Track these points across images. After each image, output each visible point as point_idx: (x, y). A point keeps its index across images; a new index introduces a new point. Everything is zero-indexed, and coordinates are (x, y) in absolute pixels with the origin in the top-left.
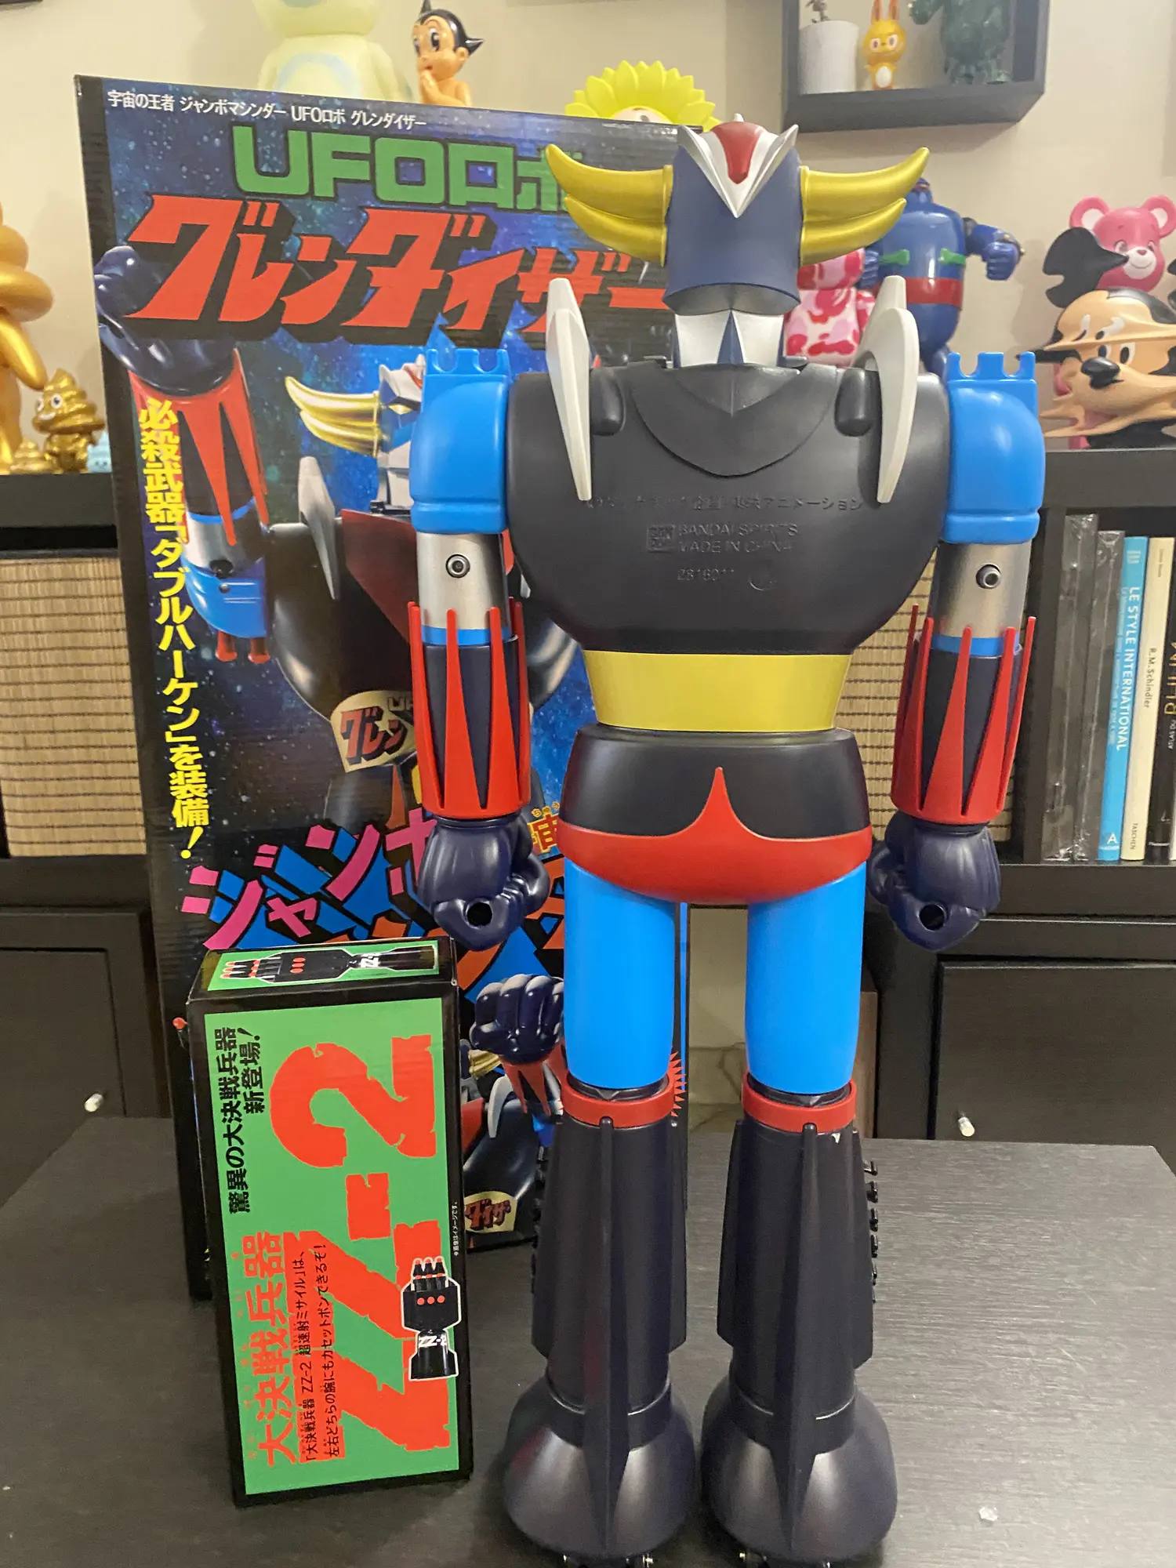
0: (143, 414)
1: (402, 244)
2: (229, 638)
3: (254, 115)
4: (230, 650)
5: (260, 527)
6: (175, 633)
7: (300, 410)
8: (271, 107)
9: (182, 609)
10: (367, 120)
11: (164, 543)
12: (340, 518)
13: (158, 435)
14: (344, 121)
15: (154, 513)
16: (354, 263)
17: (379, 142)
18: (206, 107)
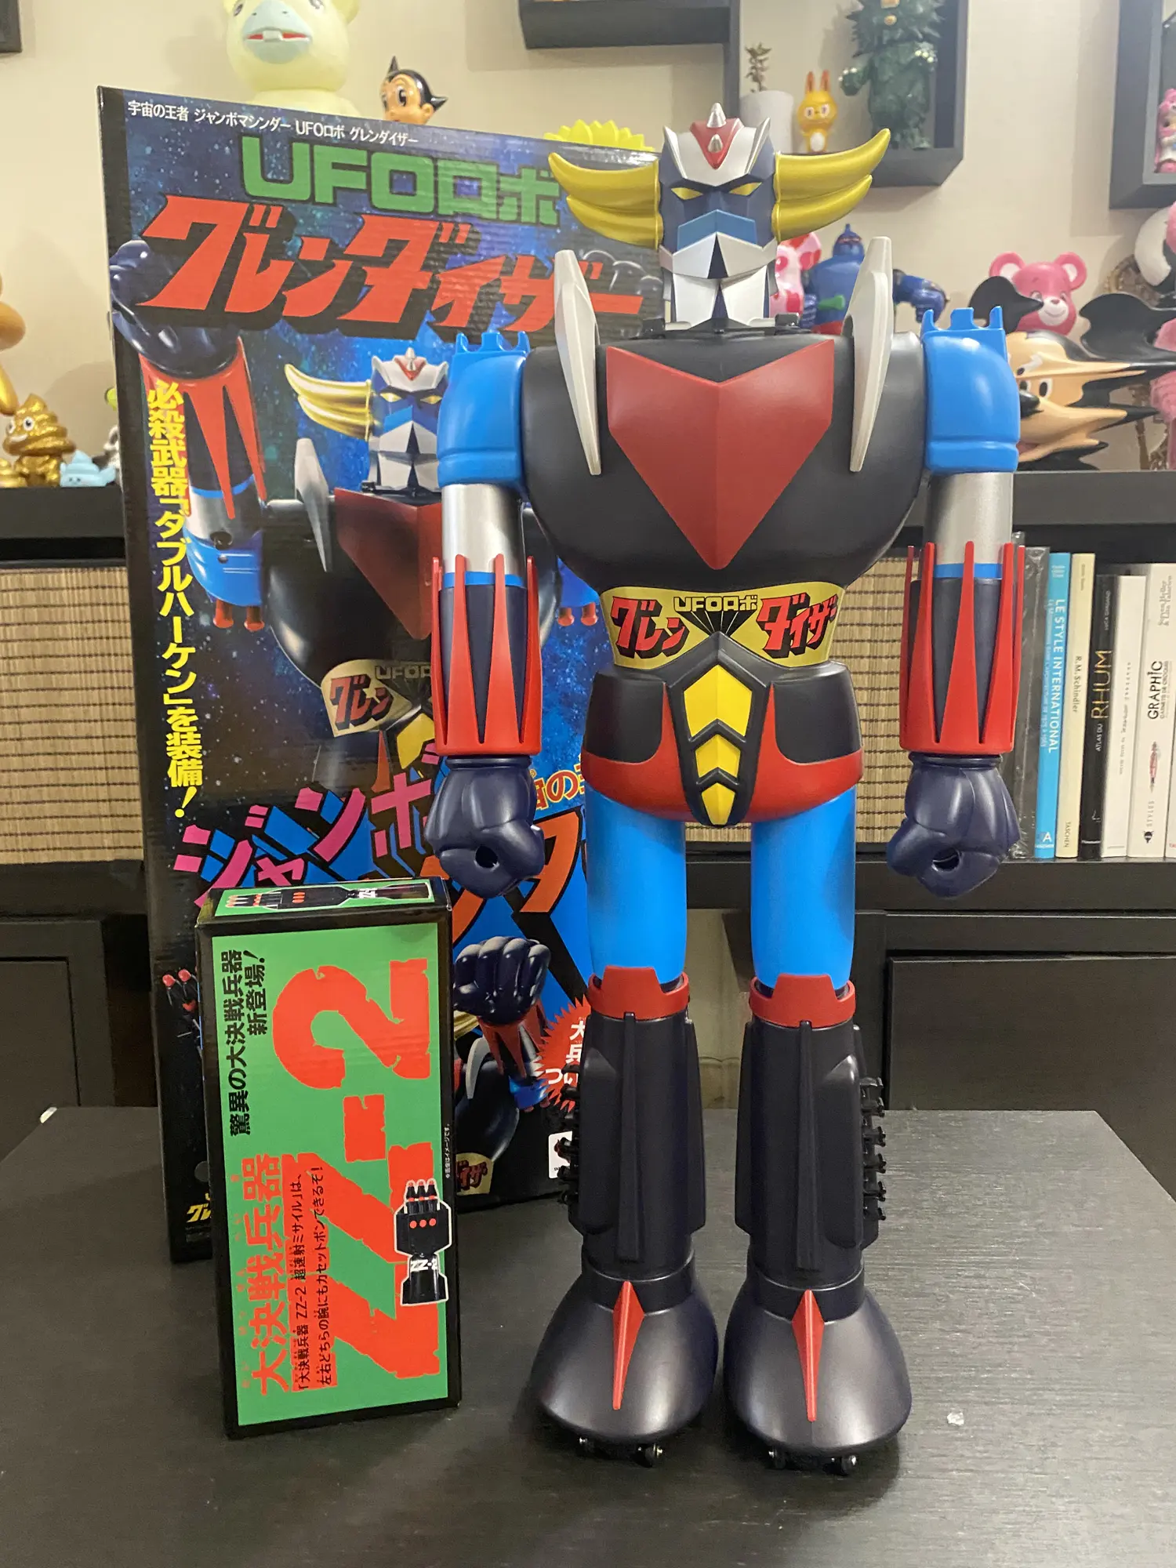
0: (150, 397)
1: (395, 247)
2: (226, 606)
3: (261, 128)
4: (227, 617)
5: (257, 504)
6: (176, 599)
7: (297, 395)
8: (278, 121)
9: (183, 578)
10: (365, 136)
11: (168, 515)
12: (333, 497)
13: (165, 414)
14: (343, 136)
15: (159, 486)
16: (350, 263)
17: (375, 156)
18: (218, 118)
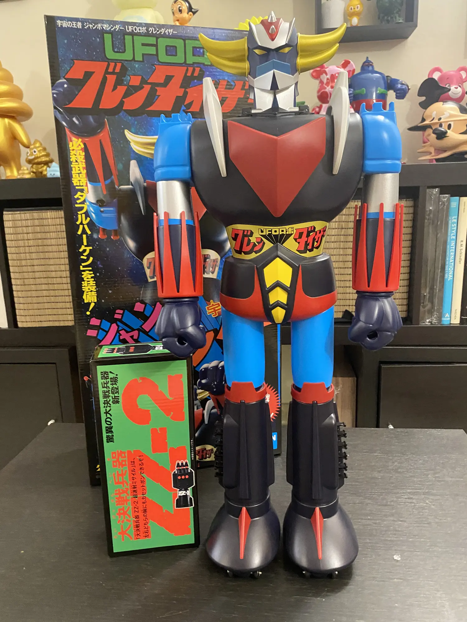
0: (71, 144)
1: (169, 79)
2: (104, 230)
3: (112, 29)
4: (104, 234)
5: (115, 188)
6: (84, 228)
7: (130, 142)
8: (118, 26)
9: (86, 219)
10: (155, 31)
11: (79, 193)
12: (145, 184)
13: (76, 152)
14: (146, 31)
15: (75, 182)
16: (150, 86)
17: (159, 40)
18: (94, 26)
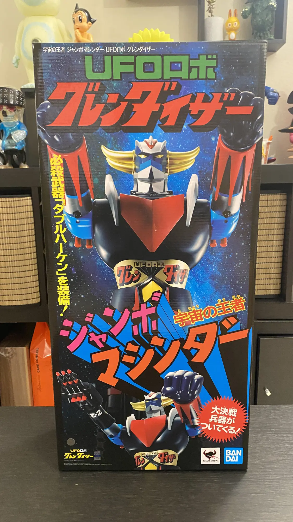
0: (51, 160)
1: (145, 95)
2: (79, 239)
3: (92, 52)
4: (79, 244)
5: (91, 200)
6: (61, 237)
7: (106, 157)
8: (99, 48)
9: (63, 229)
10: (133, 50)
11: (58, 205)
12: (119, 197)
13: (56, 167)
14: (125, 51)
15: (54, 195)
16: (127, 103)
17: (137, 58)
18: (76, 50)
